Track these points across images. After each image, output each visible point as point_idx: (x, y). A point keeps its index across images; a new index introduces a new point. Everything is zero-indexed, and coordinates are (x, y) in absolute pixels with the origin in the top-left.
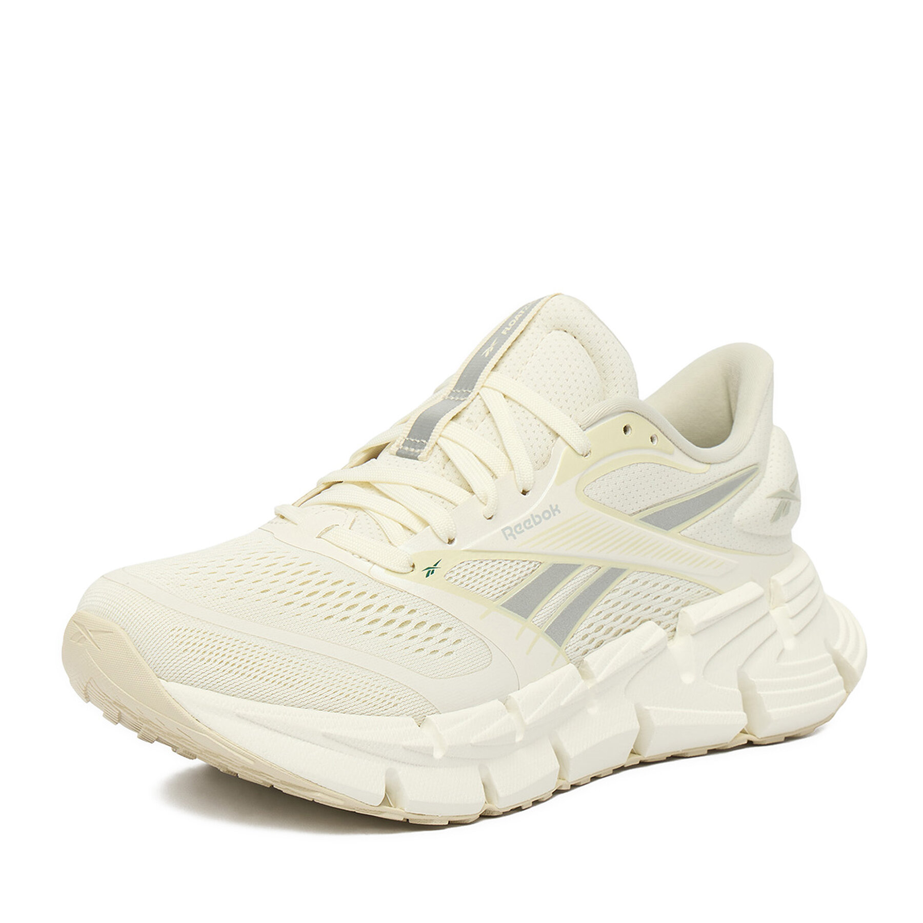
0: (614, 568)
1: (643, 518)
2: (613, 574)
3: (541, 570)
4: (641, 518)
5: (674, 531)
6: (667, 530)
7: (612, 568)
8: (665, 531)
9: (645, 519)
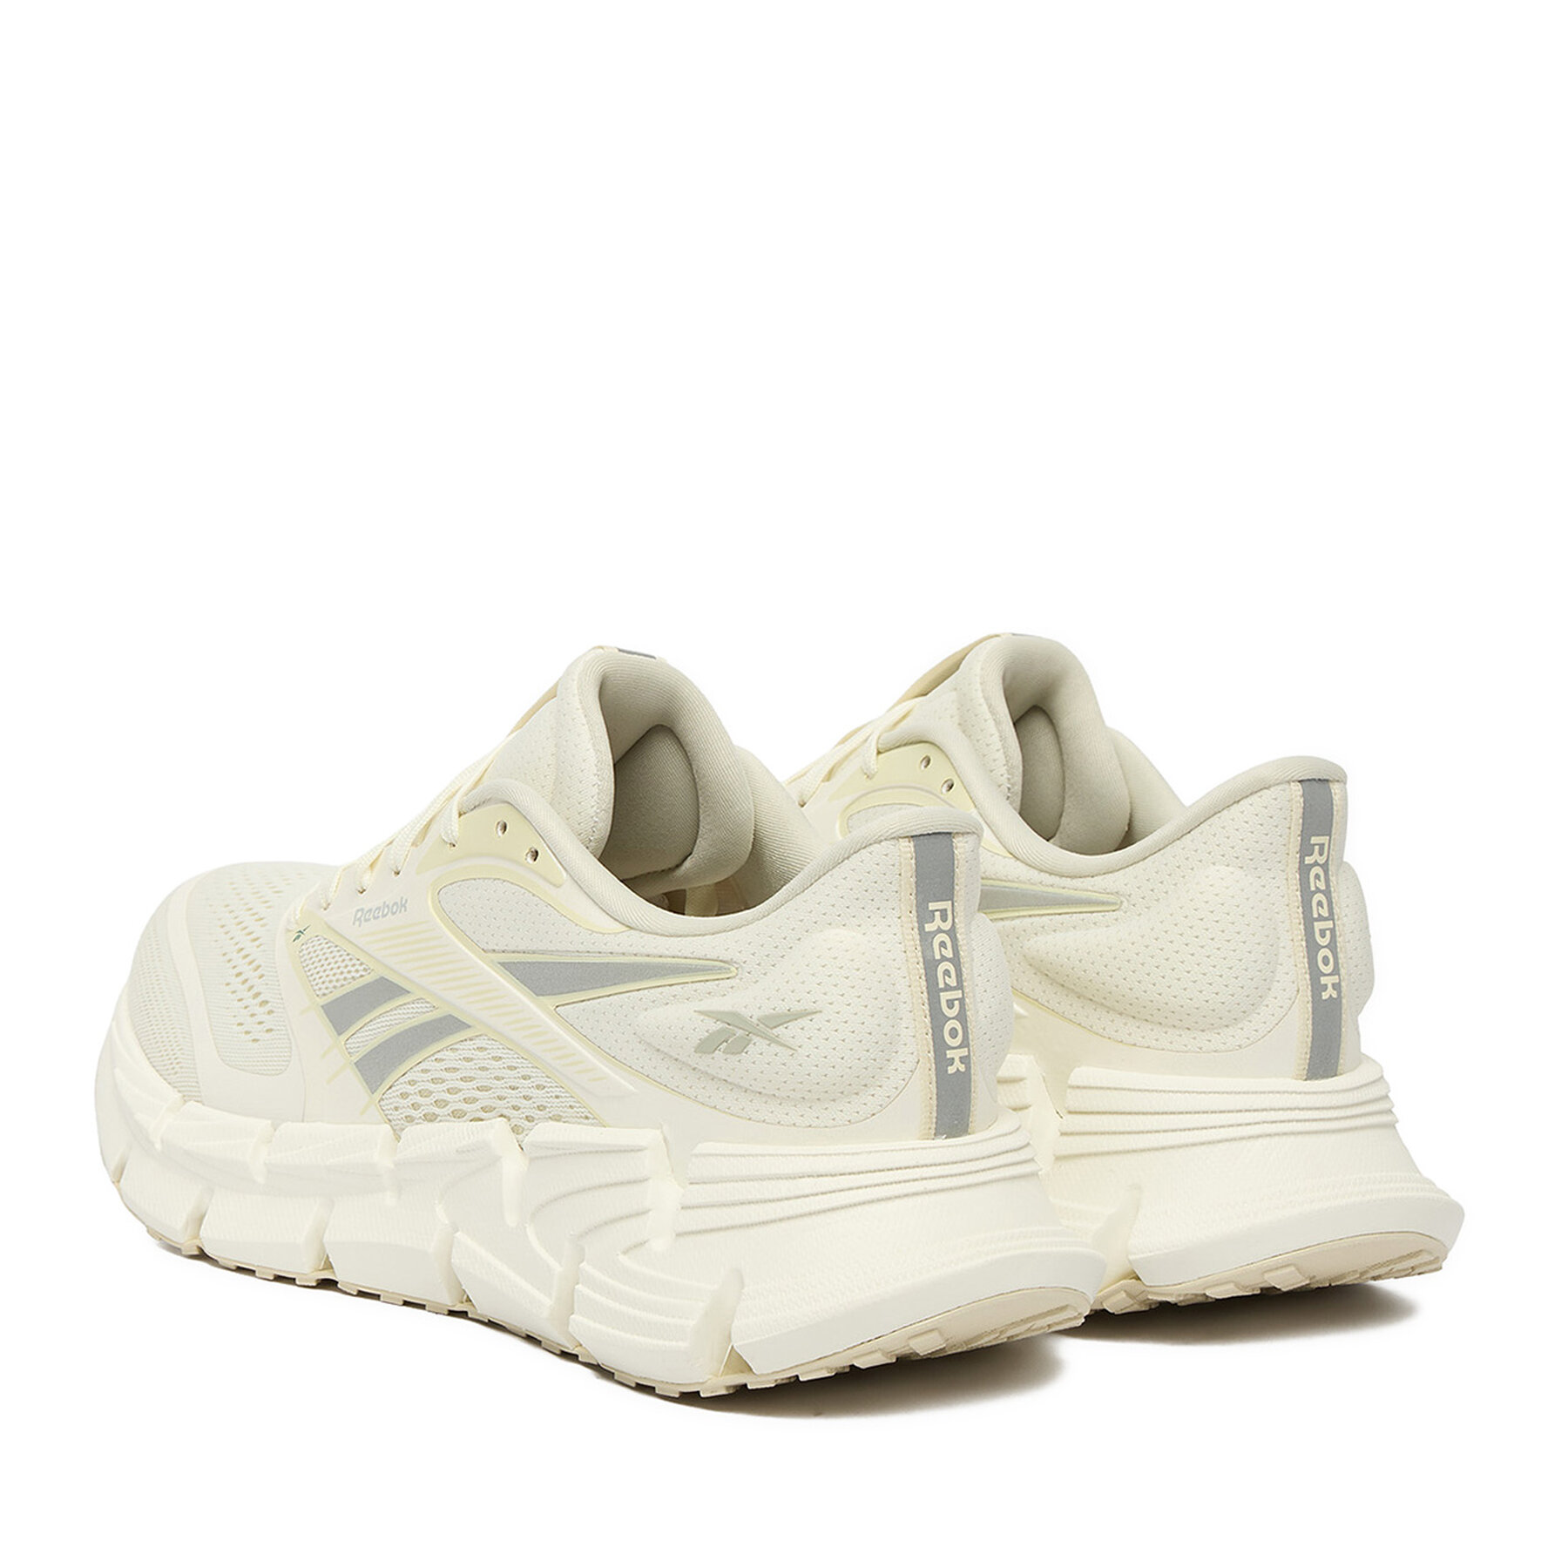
0: (453, 1017)
1: (504, 963)
2: (448, 1026)
3: (368, 979)
4: (501, 961)
5: (550, 1001)
6: (537, 995)
7: (450, 1015)
8: (534, 996)
9: (506, 966)
